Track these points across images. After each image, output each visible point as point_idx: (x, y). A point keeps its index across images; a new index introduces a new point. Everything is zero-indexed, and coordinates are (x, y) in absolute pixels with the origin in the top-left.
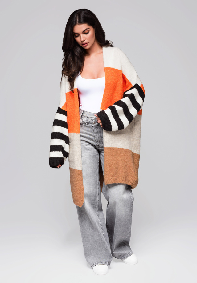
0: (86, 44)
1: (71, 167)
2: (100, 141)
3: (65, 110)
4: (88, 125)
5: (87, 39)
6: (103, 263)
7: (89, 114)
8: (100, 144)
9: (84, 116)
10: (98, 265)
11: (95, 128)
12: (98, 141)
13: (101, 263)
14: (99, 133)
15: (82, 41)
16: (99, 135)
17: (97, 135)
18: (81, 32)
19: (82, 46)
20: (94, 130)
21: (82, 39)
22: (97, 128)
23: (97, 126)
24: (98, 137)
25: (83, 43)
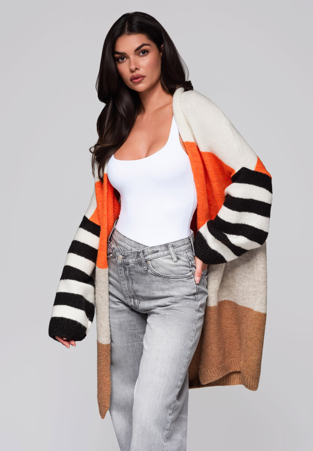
0: (140, 79)
2: (134, 299)
3: (97, 223)
4: (114, 260)
5: (143, 68)
8: (135, 304)
9: (113, 238)
11: (120, 268)
14: (130, 281)
15: (132, 71)
16: (130, 285)
17: (126, 286)
18: (133, 51)
19: (130, 84)
20: (119, 272)
21: (133, 67)
22: (125, 270)
23: (125, 265)
24: (127, 289)
25: (134, 74)
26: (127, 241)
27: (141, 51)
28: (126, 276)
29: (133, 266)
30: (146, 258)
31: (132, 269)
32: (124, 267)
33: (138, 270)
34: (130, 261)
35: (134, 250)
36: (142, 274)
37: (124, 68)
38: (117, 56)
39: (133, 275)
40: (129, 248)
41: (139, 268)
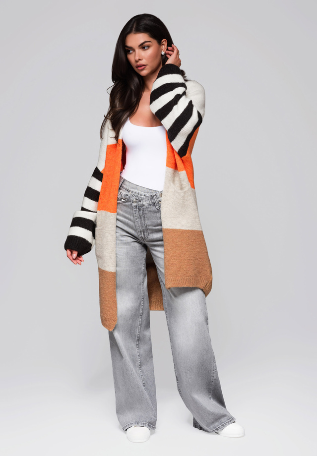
1: (100, 267)
2: (144, 232)
4: (127, 203)
5: (145, 59)
6: (140, 425)
7: (131, 185)
8: (144, 235)
9: (123, 187)
10: (133, 427)
11: (135, 209)
12: (141, 232)
13: (137, 423)
14: (142, 219)
15: (137, 61)
16: (143, 221)
17: (139, 222)
18: (138, 46)
19: (136, 69)
20: (134, 212)
21: (137, 58)
22: (140, 210)
23: (140, 207)
24: (140, 225)
25: (138, 63)
26: (140, 188)
27: (143, 47)
28: (140, 215)
29: (147, 207)
30: (158, 200)
31: (146, 209)
32: (138, 209)
33: (151, 209)
34: (144, 203)
35: (147, 195)
36: (155, 212)
37: (132, 58)
38: (126, 48)
39: (146, 214)
40: (143, 193)
41: (153, 208)
